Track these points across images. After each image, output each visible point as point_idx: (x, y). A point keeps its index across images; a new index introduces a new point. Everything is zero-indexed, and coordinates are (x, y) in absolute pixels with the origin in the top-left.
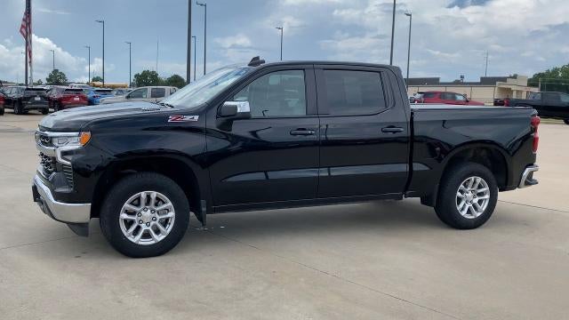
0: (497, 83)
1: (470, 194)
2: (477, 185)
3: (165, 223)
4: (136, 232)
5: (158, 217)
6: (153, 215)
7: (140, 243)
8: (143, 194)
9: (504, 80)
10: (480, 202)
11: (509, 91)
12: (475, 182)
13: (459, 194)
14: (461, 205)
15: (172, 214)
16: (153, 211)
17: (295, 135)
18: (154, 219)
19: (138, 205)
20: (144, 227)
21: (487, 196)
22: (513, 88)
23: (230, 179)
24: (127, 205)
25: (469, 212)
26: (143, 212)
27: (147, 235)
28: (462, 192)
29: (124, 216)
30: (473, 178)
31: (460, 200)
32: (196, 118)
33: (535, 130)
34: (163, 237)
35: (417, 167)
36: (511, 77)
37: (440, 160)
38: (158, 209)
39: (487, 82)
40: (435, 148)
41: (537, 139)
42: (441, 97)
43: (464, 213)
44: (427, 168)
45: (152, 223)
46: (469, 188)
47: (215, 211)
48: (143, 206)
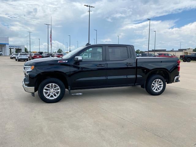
0: (183, 51)
1: (157, 85)
2: (159, 82)
3: (58, 93)
4: (48, 96)
5: (56, 91)
6: (54, 90)
7: (50, 99)
8: (50, 84)
9: (185, 50)
10: (160, 87)
11: (187, 53)
12: (158, 81)
13: (153, 85)
14: (154, 88)
15: (59, 90)
16: (54, 89)
17: (98, 66)
18: (54, 92)
19: (49, 88)
20: (51, 94)
21: (162, 85)
22: (188, 52)
23: (78, 80)
24: (45, 88)
25: (156, 90)
26: (51, 90)
27: (52, 96)
28: (154, 84)
29: (44, 91)
30: (157, 80)
31: (153, 86)
32: (67, 61)
33: (179, 65)
34: (57, 97)
35: (138, 76)
36: (188, 49)
37: (146, 74)
38: (55, 89)
39: (180, 50)
40: (145, 70)
41: (180, 67)
42: (164, 55)
43: (154, 91)
44: (142, 76)
45: (54, 93)
46: (156, 83)
47: (73, 89)
48: (50, 88)
